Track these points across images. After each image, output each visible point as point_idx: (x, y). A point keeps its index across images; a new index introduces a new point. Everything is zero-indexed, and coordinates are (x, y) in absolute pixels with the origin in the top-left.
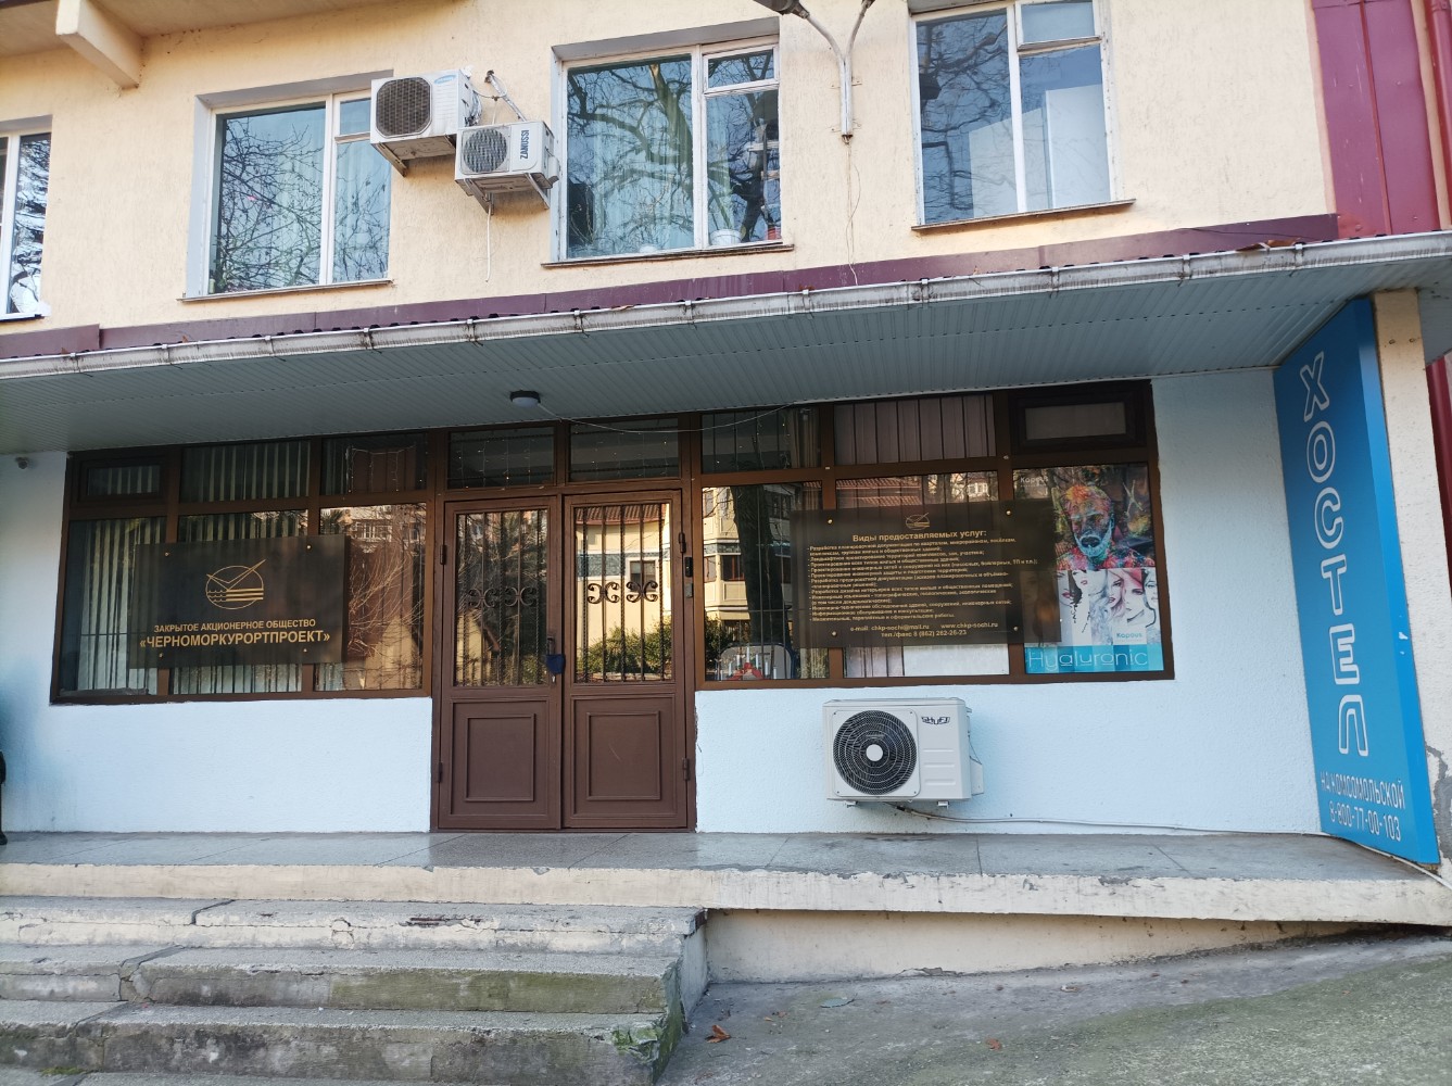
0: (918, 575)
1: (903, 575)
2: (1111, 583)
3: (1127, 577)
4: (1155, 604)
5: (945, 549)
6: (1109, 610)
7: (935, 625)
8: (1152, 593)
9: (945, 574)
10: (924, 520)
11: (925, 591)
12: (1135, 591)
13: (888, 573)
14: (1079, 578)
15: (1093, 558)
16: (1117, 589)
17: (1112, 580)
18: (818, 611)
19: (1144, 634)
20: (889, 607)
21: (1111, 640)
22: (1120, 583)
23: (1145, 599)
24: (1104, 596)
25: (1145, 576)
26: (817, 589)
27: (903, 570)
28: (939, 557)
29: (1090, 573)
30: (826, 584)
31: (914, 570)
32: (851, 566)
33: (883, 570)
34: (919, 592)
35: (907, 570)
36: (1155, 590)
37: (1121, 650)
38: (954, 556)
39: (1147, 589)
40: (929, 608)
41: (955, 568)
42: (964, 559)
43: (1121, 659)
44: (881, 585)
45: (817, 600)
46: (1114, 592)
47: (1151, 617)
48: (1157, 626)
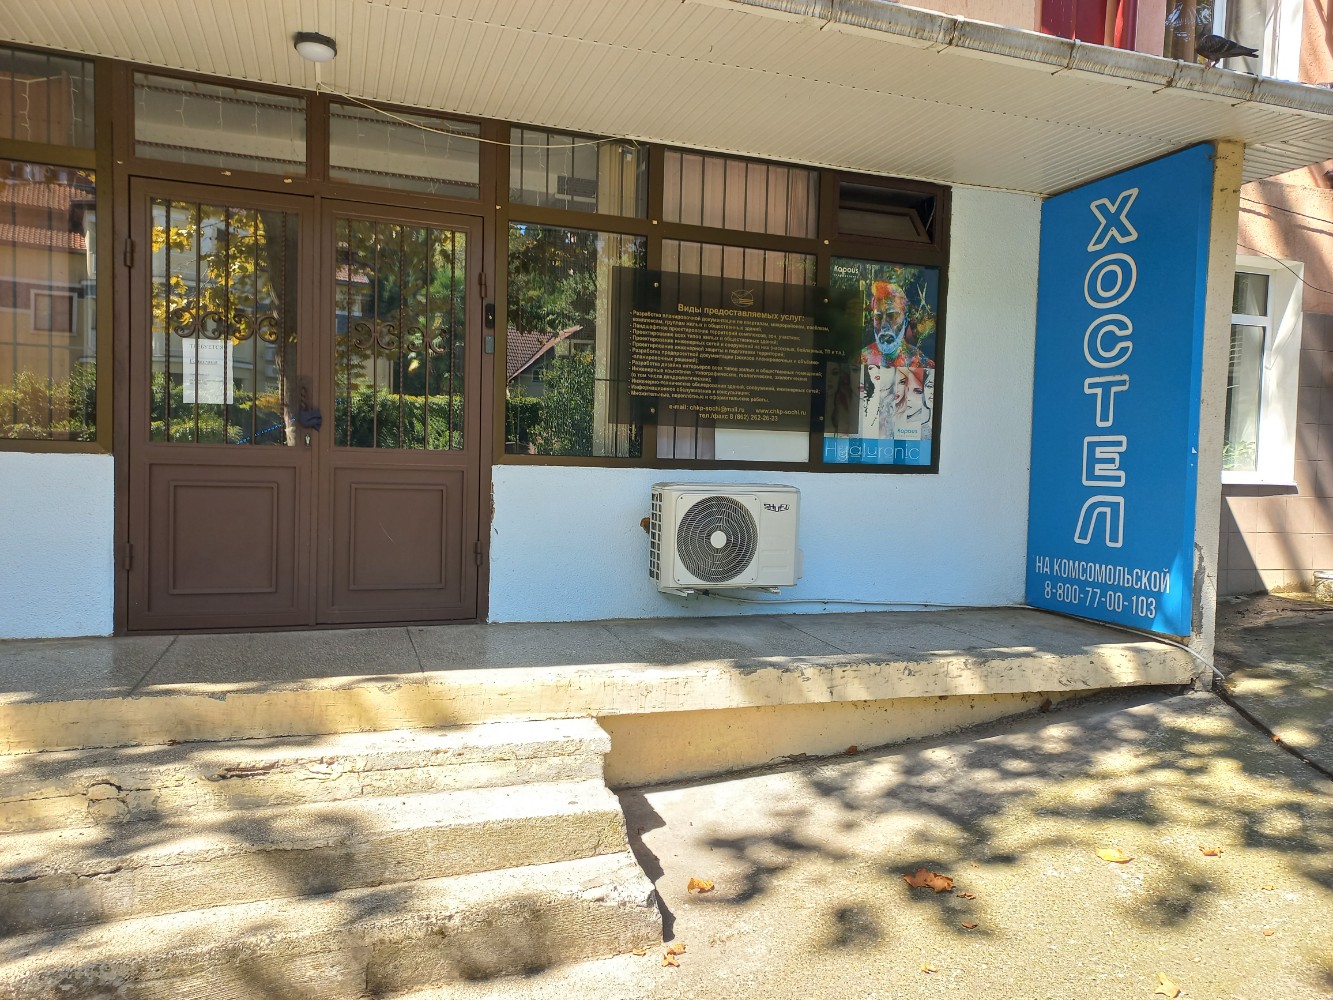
0: (739, 355)
1: (724, 354)
2: (897, 381)
3: (911, 377)
4: (930, 404)
5: (765, 330)
6: (894, 406)
7: (750, 408)
8: (929, 392)
9: (764, 356)
10: (749, 297)
11: (744, 373)
12: (916, 390)
13: (709, 350)
14: (873, 373)
15: (887, 355)
16: (902, 387)
17: (900, 377)
18: (637, 384)
19: (919, 432)
20: (708, 386)
21: (892, 434)
22: (904, 381)
23: (923, 398)
24: (891, 392)
25: (926, 376)
26: (638, 360)
27: (724, 348)
28: (760, 339)
29: (883, 369)
30: (646, 354)
31: (735, 349)
32: (674, 338)
33: (706, 346)
34: (737, 373)
35: (728, 348)
36: (932, 390)
37: (900, 444)
38: (773, 339)
39: (926, 389)
40: (746, 390)
41: (774, 351)
42: (783, 343)
43: (899, 452)
44: (702, 362)
45: (636, 372)
46: (899, 389)
47: (926, 415)
48: (930, 424)
